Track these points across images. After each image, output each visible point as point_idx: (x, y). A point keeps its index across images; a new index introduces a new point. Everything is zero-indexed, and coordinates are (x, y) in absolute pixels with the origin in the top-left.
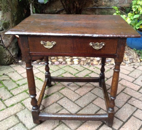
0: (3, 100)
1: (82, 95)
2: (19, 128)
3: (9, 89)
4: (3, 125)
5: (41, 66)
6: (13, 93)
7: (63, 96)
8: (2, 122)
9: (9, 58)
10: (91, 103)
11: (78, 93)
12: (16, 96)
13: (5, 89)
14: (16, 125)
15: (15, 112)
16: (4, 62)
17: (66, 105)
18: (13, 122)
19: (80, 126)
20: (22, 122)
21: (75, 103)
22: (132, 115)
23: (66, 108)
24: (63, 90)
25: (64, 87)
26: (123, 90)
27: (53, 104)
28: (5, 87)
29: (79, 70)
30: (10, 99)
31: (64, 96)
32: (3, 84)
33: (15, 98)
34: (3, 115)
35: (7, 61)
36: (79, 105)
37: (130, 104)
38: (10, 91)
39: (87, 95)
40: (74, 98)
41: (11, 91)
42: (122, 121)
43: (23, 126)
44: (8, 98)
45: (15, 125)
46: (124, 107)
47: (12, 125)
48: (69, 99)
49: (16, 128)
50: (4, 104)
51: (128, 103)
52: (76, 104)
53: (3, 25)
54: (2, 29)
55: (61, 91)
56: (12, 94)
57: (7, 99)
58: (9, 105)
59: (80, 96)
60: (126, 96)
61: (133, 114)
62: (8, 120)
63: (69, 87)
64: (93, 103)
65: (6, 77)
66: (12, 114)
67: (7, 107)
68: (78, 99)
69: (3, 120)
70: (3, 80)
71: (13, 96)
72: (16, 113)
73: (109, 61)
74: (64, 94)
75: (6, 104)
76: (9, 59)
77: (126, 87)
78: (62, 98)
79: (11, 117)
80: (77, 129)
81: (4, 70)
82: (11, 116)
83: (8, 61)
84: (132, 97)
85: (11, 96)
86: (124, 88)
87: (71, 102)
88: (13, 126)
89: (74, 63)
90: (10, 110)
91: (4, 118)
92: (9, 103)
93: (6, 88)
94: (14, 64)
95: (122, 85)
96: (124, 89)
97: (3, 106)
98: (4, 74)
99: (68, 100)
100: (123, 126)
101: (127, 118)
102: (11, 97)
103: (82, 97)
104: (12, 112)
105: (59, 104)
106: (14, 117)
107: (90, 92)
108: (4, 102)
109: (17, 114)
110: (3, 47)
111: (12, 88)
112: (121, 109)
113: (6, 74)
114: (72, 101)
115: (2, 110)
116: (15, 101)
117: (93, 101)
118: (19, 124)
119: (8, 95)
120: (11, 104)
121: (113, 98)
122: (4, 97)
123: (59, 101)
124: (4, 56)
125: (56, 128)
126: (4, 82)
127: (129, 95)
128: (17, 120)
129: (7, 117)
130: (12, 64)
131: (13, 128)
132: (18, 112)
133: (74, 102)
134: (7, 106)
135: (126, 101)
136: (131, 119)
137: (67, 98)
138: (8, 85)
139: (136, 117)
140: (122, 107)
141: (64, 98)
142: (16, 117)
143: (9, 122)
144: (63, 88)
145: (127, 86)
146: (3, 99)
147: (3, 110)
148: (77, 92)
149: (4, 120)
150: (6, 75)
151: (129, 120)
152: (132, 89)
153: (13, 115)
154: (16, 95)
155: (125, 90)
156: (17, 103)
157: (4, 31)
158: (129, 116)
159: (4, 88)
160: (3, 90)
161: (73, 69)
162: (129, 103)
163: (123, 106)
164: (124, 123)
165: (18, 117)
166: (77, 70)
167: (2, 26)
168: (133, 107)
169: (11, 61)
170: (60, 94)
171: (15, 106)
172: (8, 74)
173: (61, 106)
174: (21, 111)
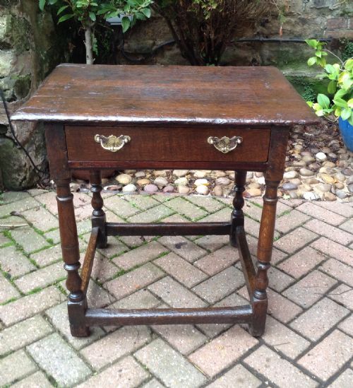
0: (12, 278)
1: (210, 273)
2: (52, 343)
3: (27, 250)
4: (13, 335)
5: (109, 194)
6: (37, 261)
7: (162, 274)
8: (10, 329)
9: (26, 172)
10: (233, 292)
11: (202, 267)
12: (45, 269)
13: (17, 250)
14: (46, 338)
15: (43, 306)
16: (13, 183)
17: (169, 296)
18: (38, 331)
19: (201, 347)
20: (59, 332)
21: (192, 291)
22: (335, 327)
24: (164, 259)
25: (166, 250)
26: (320, 264)
27: (136, 291)
28: (17, 246)
29: (207, 208)
30: (30, 275)
31: (167, 274)
32: (11, 238)
33: (43, 275)
34: (14, 313)
35: (21, 178)
36: (202, 296)
37: (334, 301)
38: (28, 257)
39: (225, 274)
40: (191, 280)
41: (32, 256)
42: (309, 340)
43: (63, 340)
44: (26, 274)
45: (42, 338)
46: (317, 305)
47: (36, 336)
48: (177, 281)
49: (46, 343)
50: (15, 286)
51: (330, 298)
52: (195, 293)
53: (15, 86)
54: (13, 95)
55: (159, 260)
56: (34, 262)
57: (21, 276)
58: (29, 290)
59: (205, 276)
60: (327, 279)
61: (338, 323)
62: (25, 326)
63: (179, 251)
64: (238, 294)
65: (19, 219)
66: (35, 312)
67: (23, 295)
68: (201, 282)
69: (14, 324)
70: (12, 228)
71: (38, 267)
72: (46, 310)
73: (293, 187)
74: (165, 268)
75: (19, 286)
76: (28, 175)
77: (328, 257)
78: (161, 278)
79: (33, 318)
80: (194, 352)
81: (13, 202)
82: (33, 315)
83: (25, 178)
84: (340, 283)
85: (33, 267)
86: (323, 259)
87: (181, 289)
88: (37, 340)
89: (197, 190)
90: (30, 301)
91: (16, 319)
92: (26, 284)
93: (19, 248)
94: (39, 188)
95: (320, 252)
96: (323, 262)
97: (13, 293)
98: (13, 214)
99: (175, 282)
100: (310, 352)
101: (322, 333)
102: (32, 271)
103: (210, 277)
104: (36, 306)
105: (151, 292)
106: (40, 319)
107: (233, 267)
108: (15, 282)
109: (48, 312)
110: (12, 144)
111: (34, 249)
112: (309, 311)
113: (18, 212)
114: (184, 286)
115: (10, 301)
116: (42, 280)
117: (238, 289)
118: (53, 335)
119: (26, 266)
120: (33, 288)
121: (263, 266)
122: (14, 269)
123: (153, 285)
124: (14, 165)
125: (141, 347)
126: (14, 234)
127: (333, 277)
128: (47, 326)
129: (23, 317)
130: (34, 187)
131: (38, 343)
132: (49, 308)
133: (189, 289)
134: (24, 291)
135: (323, 291)
136: (332, 335)
137: (173, 278)
138: (24, 241)
139: (345, 333)
140: (311, 307)
141: (165, 279)
142: (45, 319)
143: (29, 330)
144: (163, 254)
145: (331, 254)
146: (13, 276)
147: (13, 300)
148: (199, 265)
149: (16, 326)
150: (18, 216)
151: (326, 338)
152: (343, 263)
153: (37, 314)
154: (44, 267)
155: (324, 265)
156: (49, 286)
157: (17, 100)
158: (327, 329)
159: (13, 247)
160: (13, 253)
161: (192, 206)
162: (332, 297)
163: (315, 303)
164: (313, 345)
165: (49, 318)
166: (202, 208)
167: (12, 90)
168: (341, 307)
169: (31, 179)
170: (155, 268)
171: (42, 292)
172: (25, 214)
173: (157, 296)
174: (57, 304)
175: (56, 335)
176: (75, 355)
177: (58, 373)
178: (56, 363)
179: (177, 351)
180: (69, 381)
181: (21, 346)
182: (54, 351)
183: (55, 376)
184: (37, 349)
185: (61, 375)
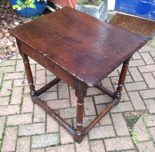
2: (37, 139)
4: (21, 150)
15: (15, 135)
18: (26, 142)
19: (70, 102)
23: (47, 100)
36: (52, 91)
45: (31, 141)
49: (35, 141)
66: (16, 139)
67: (1, 140)
80: (71, 105)
90: (8, 139)
104: (13, 138)
109: (19, 135)
129: (15, 144)
132: (17, 134)
143: (24, 144)
147: (2, 144)
156: (5, 129)
165: (23, 136)
166: (10, 66)
171: (7, 133)
174: (18, 131)
175: (33, 137)
176: (48, 135)
177: (51, 143)
178: (47, 142)
179: (68, 108)
180: (57, 141)
181: (29, 150)
182: (40, 140)
183: (52, 144)
184: (35, 145)
185: (53, 142)
